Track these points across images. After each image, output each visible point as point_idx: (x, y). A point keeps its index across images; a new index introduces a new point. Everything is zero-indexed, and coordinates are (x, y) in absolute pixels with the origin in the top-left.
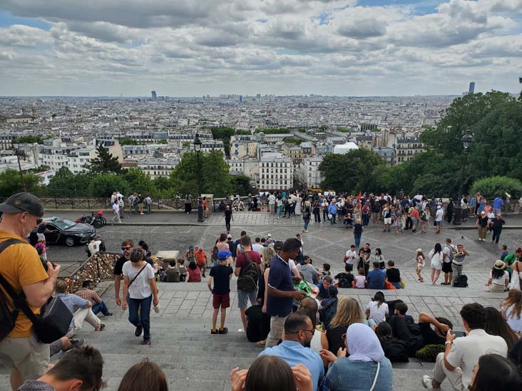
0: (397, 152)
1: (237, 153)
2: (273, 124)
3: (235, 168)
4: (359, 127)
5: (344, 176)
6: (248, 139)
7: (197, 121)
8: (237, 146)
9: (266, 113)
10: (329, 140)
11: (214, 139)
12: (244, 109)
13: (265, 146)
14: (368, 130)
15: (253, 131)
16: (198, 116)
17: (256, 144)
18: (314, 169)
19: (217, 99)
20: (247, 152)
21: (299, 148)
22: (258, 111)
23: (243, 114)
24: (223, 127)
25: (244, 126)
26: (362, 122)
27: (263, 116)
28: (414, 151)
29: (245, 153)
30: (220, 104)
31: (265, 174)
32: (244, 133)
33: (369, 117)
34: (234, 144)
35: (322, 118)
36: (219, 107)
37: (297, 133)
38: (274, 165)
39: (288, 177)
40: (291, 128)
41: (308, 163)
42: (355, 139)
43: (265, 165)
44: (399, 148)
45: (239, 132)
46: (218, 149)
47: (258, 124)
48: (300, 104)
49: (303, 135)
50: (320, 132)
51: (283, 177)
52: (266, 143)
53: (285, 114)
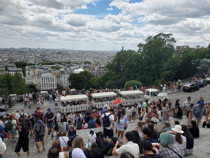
0: (99, 72)
1: (29, 74)
2: (46, 61)
3: (28, 81)
4: (84, 62)
5: (79, 82)
6: (34, 67)
7: (7, 59)
8: (29, 70)
9: (42, 56)
10: (72, 68)
11: (17, 67)
12: (32, 54)
13: (43, 70)
14: (87, 64)
15: (36, 64)
16: (8, 57)
17: (38, 69)
18: (66, 80)
19: (18, 49)
20: (34, 73)
21: (59, 71)
22: (39, 55)
23: (31, 56)
24: (21, 62)
25: (32, 62)
26: (84, 60)
27: (41, 57)
28: (105, 72)
29: (33, 74)
30: (19, 52)
31: (44, 83)
32: (32, 65)
33: (87, 59)
34: (27, 70)
35: (68, 59)
36: (19, 53)
37: (58, 65)
38: (48, 79)
39: (55, 84)
40: (55, 62)
41: (63, 77)
42: (82, 67)
43: (43, 79)
44: (99, 70)
45: (30, 64)
46: (19, 72)
47: (39, 61)
48: (58, 52)
49: (60, 66)
50: (68, 64)
51: (52, 84)
52: (43, 69)
53: (51, 56)
